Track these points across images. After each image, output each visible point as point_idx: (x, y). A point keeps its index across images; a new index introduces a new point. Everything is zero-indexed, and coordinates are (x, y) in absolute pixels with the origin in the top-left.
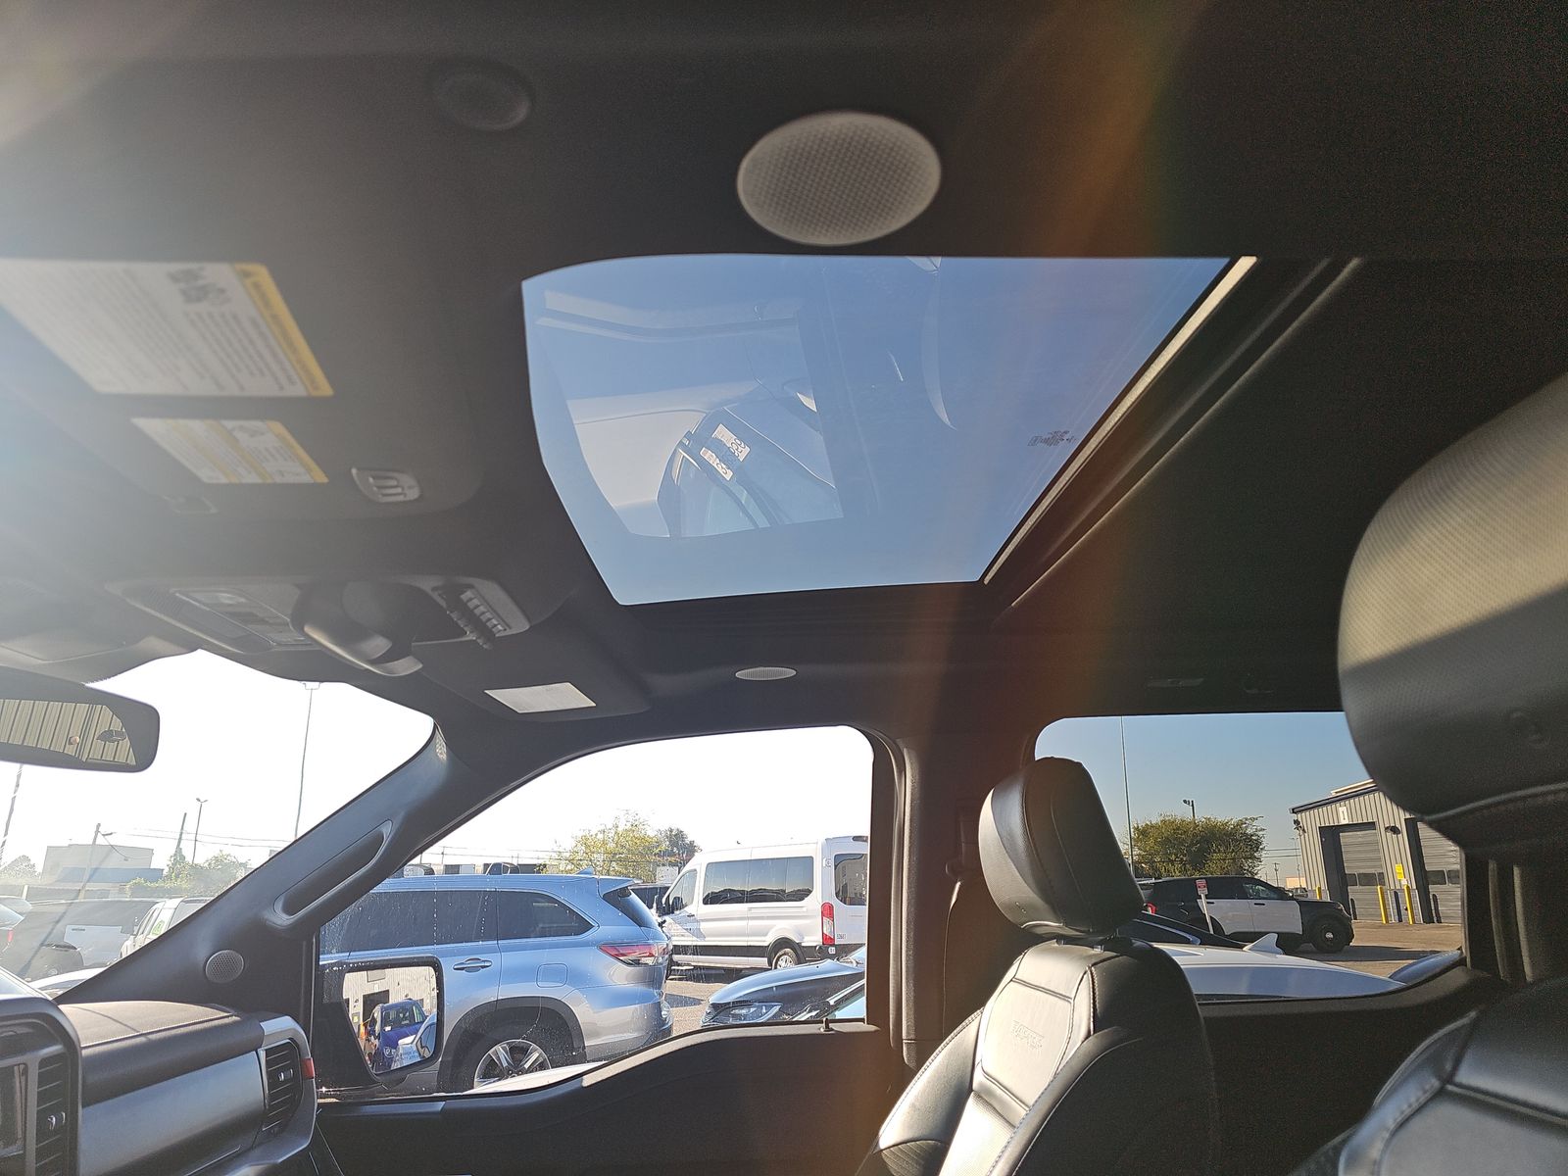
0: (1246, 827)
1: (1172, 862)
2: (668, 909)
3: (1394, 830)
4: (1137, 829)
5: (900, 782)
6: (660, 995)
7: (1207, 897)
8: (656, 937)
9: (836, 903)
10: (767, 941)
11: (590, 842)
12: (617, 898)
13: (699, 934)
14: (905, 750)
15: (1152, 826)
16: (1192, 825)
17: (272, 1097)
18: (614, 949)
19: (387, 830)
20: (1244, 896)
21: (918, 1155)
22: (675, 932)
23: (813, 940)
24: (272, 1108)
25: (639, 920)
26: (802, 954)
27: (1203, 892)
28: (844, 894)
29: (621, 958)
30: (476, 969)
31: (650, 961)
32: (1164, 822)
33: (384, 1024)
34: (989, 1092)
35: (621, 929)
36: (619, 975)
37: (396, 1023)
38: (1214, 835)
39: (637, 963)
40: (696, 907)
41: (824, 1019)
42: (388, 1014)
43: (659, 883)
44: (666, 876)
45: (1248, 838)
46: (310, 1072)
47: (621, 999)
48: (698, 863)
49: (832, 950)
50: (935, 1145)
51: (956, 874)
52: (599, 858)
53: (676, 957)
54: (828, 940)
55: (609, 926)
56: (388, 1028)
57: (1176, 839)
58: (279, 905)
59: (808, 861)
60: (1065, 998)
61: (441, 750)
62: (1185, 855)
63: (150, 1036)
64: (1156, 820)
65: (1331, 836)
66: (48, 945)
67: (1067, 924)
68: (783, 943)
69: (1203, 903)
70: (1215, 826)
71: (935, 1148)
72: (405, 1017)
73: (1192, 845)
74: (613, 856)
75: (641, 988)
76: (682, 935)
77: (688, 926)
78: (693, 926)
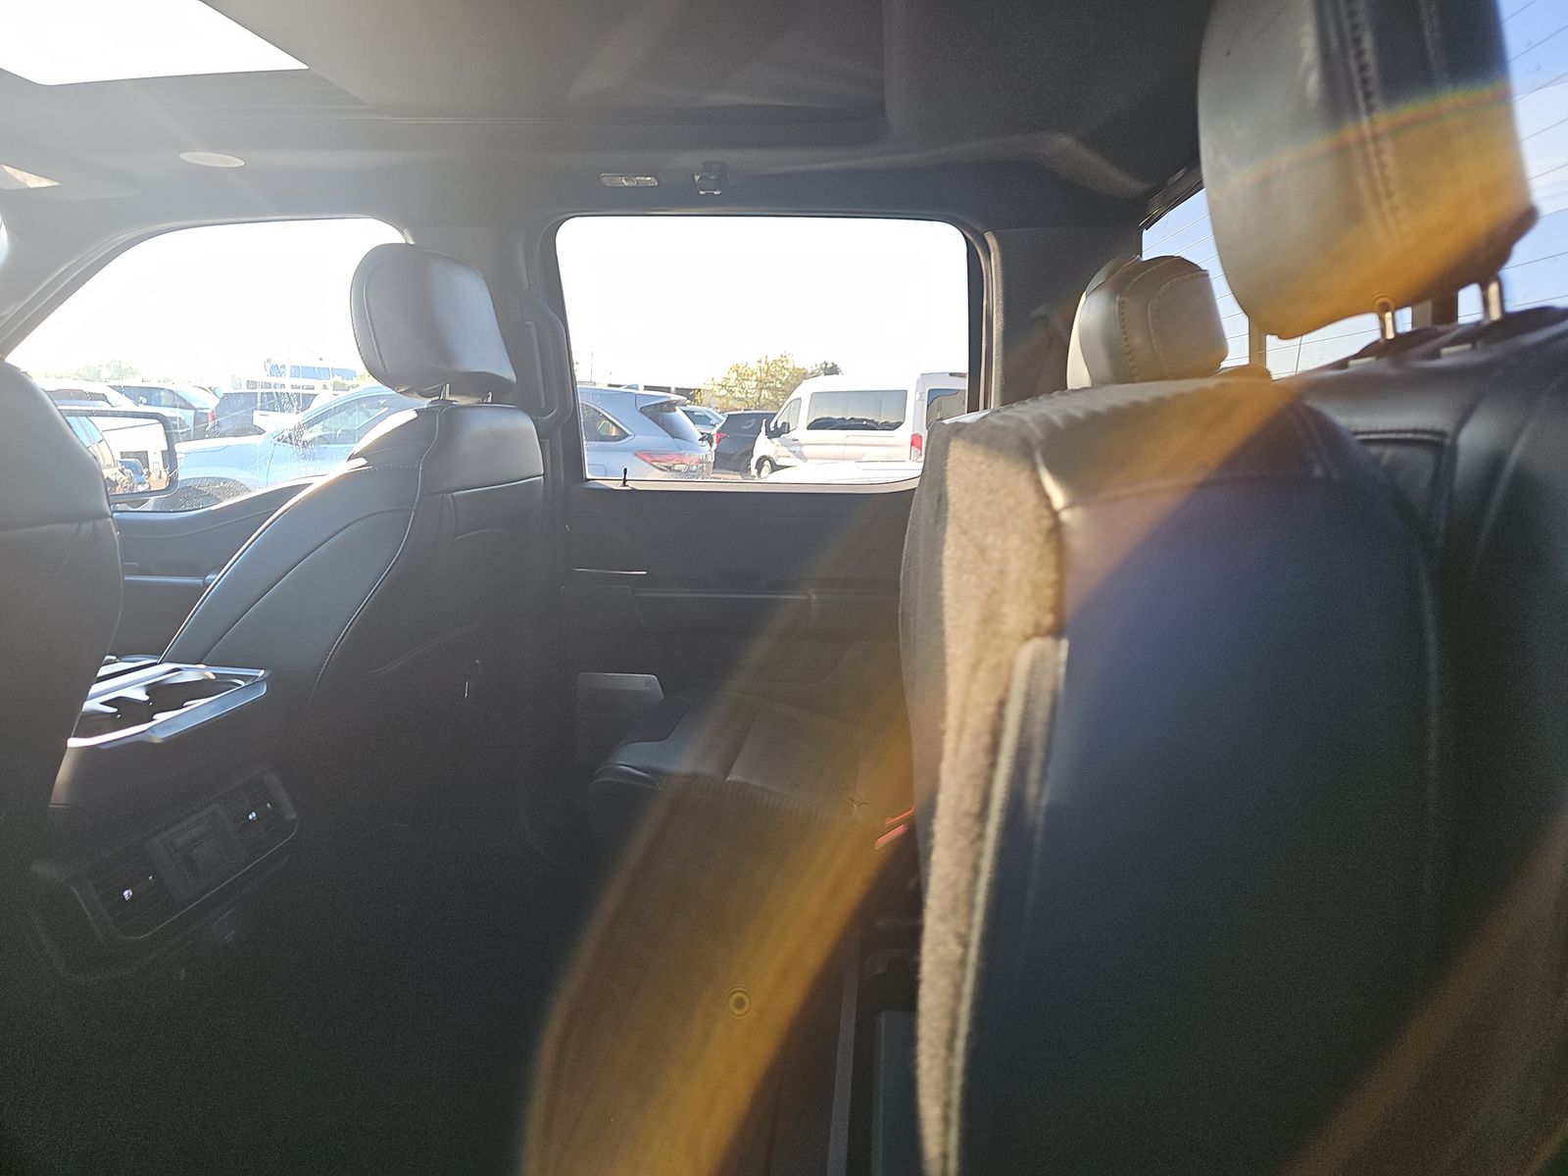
2: (776, 433)
13: (802, 456)
18: (649, 457)
25: (672, 432)
29: (656, 464)
31: (681, 468)
39: (670, 469)
40: (800, 432)
48: (803, 393)
76: (788, 457)
77: (793, 449)
78: (797, 449)
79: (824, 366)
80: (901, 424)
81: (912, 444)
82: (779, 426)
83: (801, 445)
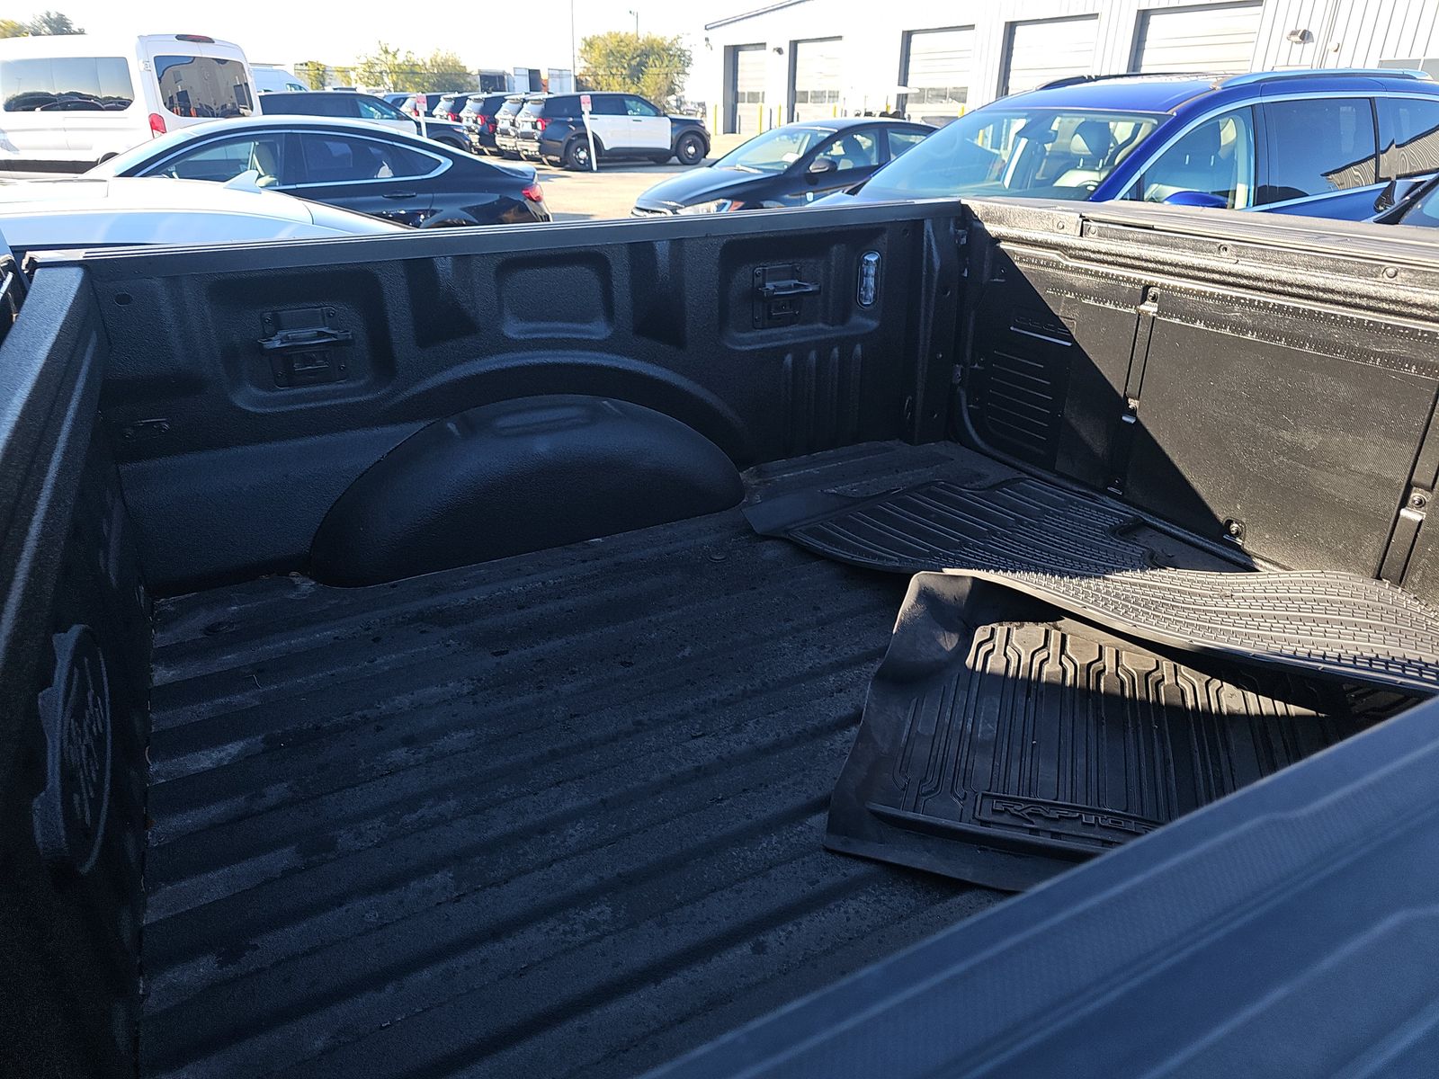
0: (681, 43)
1: (613, 76)
3: (780, 51)
4: (585, 40)
15: (599, 38)
16: (634, 39)
32: (610, 35)
38: (653, 48)
45: (682, 52)
57: (618, 52)
62: (625, 69)
64: (603, 33)
65: (733, 53)
69: (586, 118)
70: (655, 40)
73: (633, 58)
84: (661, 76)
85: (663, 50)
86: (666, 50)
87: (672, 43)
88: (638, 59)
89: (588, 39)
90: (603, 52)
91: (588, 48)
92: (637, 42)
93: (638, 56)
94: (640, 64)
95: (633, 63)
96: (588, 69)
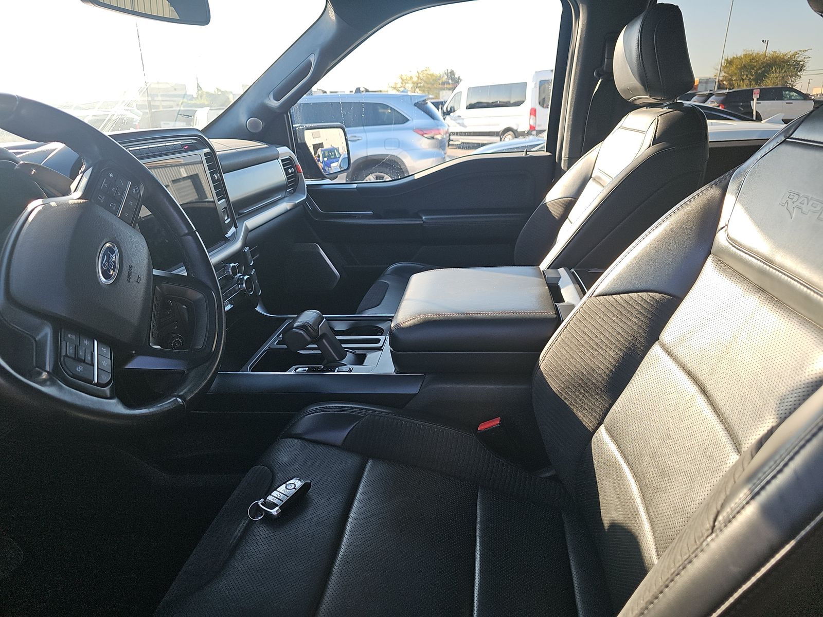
0: (798, 57)
1: (743, 80)
2: (447, 113)
4: (727, 60)
5: (575, 27)
6: (445, 154)
7: (758, 100)
8: (442, 125)
9: (538, 108)
10: (500, 129)
11: (404, 77)
12: (421, 106)
13: (463, 125)
14: (580, 4)
15: (737, 58)
16: (763, 57)
17: (288, 178)
18: (421, 131)
19: (313, 59)
20: (781, 98)
21: (563, 204)
22: (450, 124)
23: (524, 128)
24: (289, 183)
25: (432, 116)
26: (517, 134)
27: (756, 96)
28: (542, 103)
29: (425, 135)
30: (356, 140)
31: (439, 137)
32: (745, 55)
33: (323, 158)
34: (599, 178)
35: (425, 121)
36: (424, 143)
37: (329, 157)
38: (775, 62)
39: (433, 138)
40: (462, 110)
41: (525, 150)
42: (324, 153)
43: (441, 100)
44: (446, 96)
45: (797, 63)
46: (300, 170)
47: (425, 155)
48: (462, 88)
49: (534, 133)
50: (571, 200)
51: (599, 76)
52: (409, 86)
53: (452, 137)
54: (532, 128)
55: (417, 119)
56: (326, 159)
57: (750, 65)
58: (271, 97)
59: (524, 86)
60: (642, 132)
61: (331, 14)
62: (752, 75)
63: (238, 150)
64: (740, 53)
66: (180, 115)
67: (651, 96)
68: (508, 130)
69: (754, 103)
71: (571, 201)
72: (332, 154)
73: (760, 69)
74: (416, 85)
75: (436, 150)
76: (455, 126)
77: (458, 121)
78: (460, 121)
79: (446, 72)
80: (523, 102)
81: (531, 114)
82: (449, 109)
83: (463, 119)
84: (779, 79)
85: (783, 62)
86: (788, 61)
87: (791, 58)
88: (763, 69)
89: (729, 59)
90: (739, 66)
91: (728, 65)
92: (764, 58)
93: (763, 67)
94: (764, 72)
95: (760, 71)
96: (726, 77)
